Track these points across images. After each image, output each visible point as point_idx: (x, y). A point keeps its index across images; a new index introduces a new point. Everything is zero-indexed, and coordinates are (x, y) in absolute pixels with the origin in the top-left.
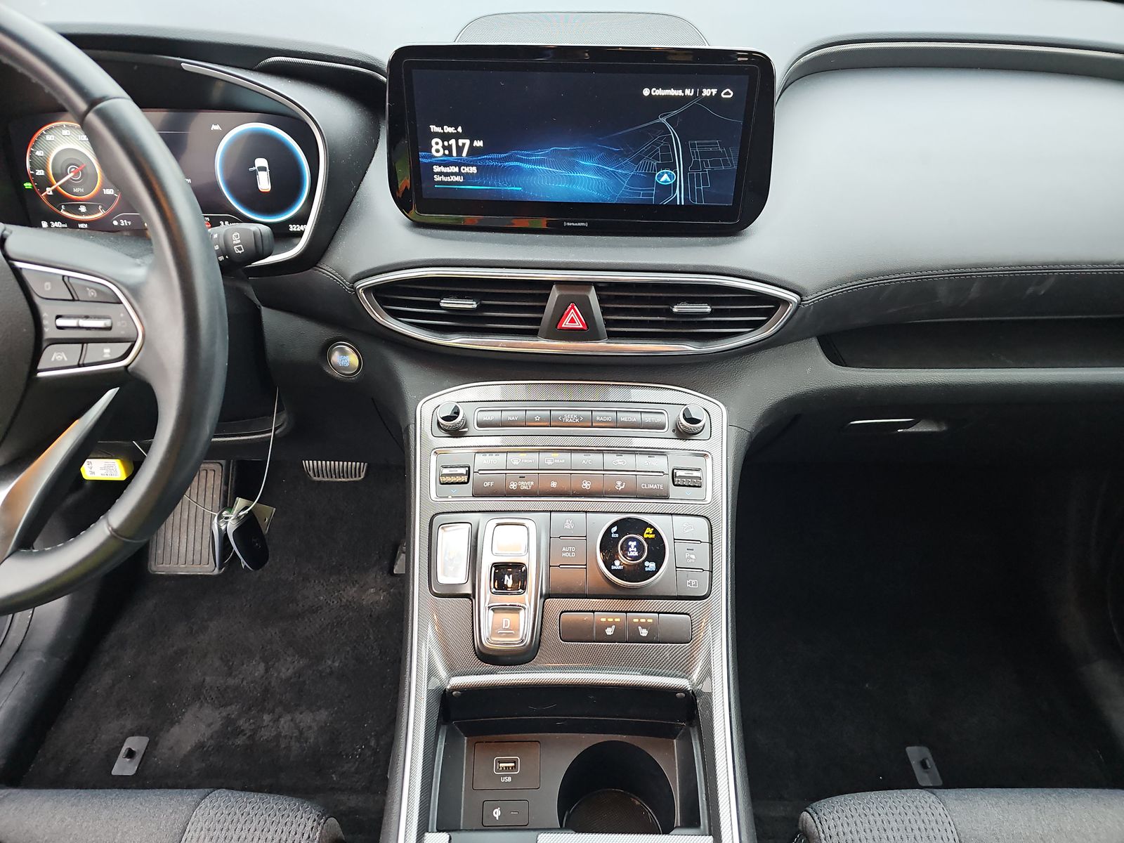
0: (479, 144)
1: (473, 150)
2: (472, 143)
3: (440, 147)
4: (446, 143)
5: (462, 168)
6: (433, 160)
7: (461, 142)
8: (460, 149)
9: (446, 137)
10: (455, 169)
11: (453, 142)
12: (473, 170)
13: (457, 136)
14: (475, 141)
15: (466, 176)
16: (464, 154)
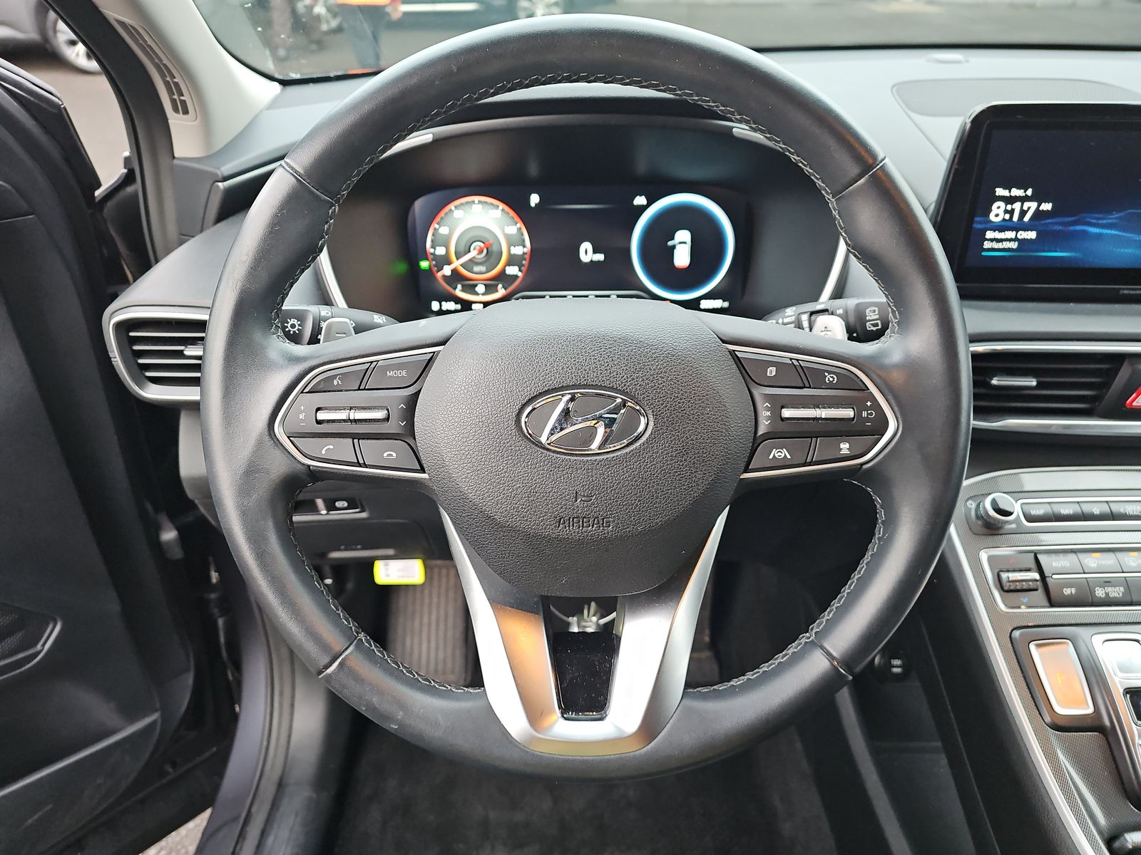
0: (1047, 207)
1: (1038, 214)
2: (1039, 206)
3: (1001, 212)
4: (1009, 207)
5: (1020, 232)
6: (988, 226)
7: (1026, 205)
8: (1023, 213)
9: (1010, 200)
10: (1011, 234)
11: (1017, 206)
12: (1032, 235)
13: (1023, 199)
14: (1043, 204)
15: (1022, 242)
16: (1026, 219)
